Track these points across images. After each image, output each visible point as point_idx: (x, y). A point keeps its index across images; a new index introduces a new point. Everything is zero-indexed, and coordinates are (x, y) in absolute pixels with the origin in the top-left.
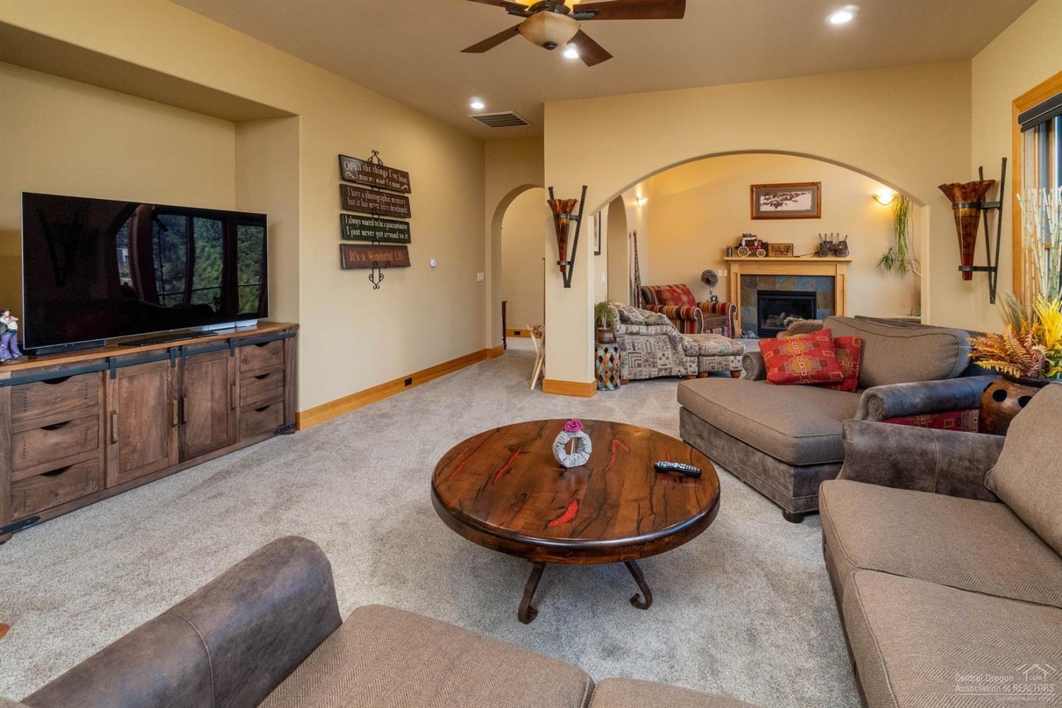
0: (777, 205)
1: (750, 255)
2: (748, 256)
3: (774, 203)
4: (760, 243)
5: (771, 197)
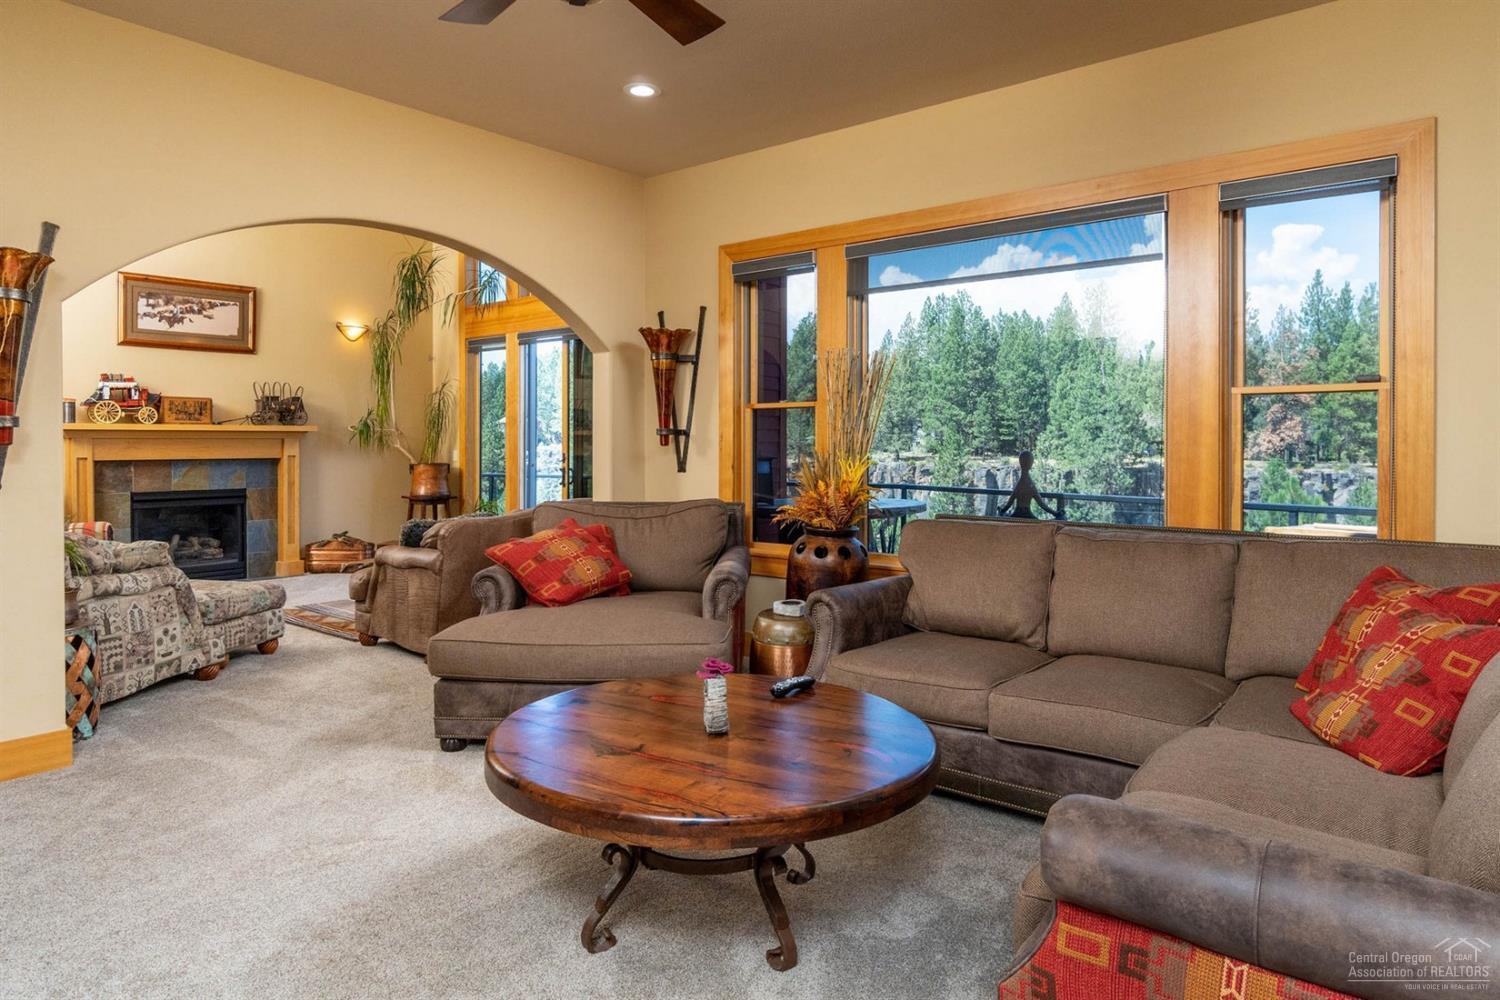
0: (173, 320)
1: (121, 420)
2: (118, 422)
3: (167, 314)
4: (144, 396)
5: (161, 302)
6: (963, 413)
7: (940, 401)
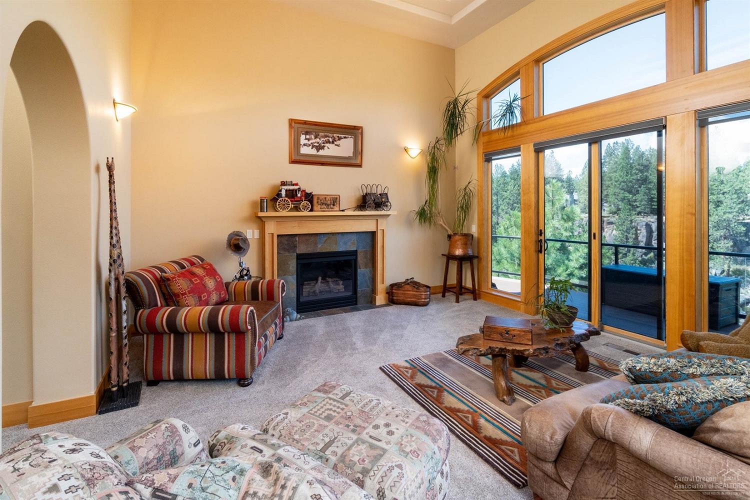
0: (319, 148)
1: (291, 210)
3: (316, 144)
4: (303, 193)
5: (313, 137)
6: (631, 196)
7: (617, 191)
